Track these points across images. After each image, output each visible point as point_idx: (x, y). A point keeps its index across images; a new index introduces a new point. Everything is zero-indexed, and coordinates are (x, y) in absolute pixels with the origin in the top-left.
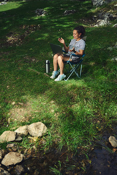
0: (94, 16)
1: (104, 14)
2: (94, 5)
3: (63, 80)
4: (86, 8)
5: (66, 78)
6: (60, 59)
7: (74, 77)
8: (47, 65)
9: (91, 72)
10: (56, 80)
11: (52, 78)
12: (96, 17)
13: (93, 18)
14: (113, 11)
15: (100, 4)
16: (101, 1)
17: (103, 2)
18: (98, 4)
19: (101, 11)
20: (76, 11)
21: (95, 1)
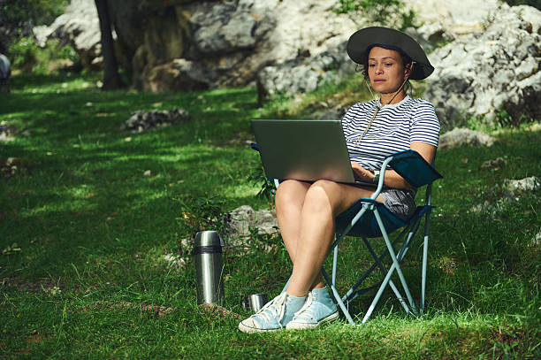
2: (272, 91)
15: (302, 86)
16: (307, 75)
17: (320, 78)
18: (291, 85)
19: (325, 105)
20: (187, 113)
21: (277, 74)
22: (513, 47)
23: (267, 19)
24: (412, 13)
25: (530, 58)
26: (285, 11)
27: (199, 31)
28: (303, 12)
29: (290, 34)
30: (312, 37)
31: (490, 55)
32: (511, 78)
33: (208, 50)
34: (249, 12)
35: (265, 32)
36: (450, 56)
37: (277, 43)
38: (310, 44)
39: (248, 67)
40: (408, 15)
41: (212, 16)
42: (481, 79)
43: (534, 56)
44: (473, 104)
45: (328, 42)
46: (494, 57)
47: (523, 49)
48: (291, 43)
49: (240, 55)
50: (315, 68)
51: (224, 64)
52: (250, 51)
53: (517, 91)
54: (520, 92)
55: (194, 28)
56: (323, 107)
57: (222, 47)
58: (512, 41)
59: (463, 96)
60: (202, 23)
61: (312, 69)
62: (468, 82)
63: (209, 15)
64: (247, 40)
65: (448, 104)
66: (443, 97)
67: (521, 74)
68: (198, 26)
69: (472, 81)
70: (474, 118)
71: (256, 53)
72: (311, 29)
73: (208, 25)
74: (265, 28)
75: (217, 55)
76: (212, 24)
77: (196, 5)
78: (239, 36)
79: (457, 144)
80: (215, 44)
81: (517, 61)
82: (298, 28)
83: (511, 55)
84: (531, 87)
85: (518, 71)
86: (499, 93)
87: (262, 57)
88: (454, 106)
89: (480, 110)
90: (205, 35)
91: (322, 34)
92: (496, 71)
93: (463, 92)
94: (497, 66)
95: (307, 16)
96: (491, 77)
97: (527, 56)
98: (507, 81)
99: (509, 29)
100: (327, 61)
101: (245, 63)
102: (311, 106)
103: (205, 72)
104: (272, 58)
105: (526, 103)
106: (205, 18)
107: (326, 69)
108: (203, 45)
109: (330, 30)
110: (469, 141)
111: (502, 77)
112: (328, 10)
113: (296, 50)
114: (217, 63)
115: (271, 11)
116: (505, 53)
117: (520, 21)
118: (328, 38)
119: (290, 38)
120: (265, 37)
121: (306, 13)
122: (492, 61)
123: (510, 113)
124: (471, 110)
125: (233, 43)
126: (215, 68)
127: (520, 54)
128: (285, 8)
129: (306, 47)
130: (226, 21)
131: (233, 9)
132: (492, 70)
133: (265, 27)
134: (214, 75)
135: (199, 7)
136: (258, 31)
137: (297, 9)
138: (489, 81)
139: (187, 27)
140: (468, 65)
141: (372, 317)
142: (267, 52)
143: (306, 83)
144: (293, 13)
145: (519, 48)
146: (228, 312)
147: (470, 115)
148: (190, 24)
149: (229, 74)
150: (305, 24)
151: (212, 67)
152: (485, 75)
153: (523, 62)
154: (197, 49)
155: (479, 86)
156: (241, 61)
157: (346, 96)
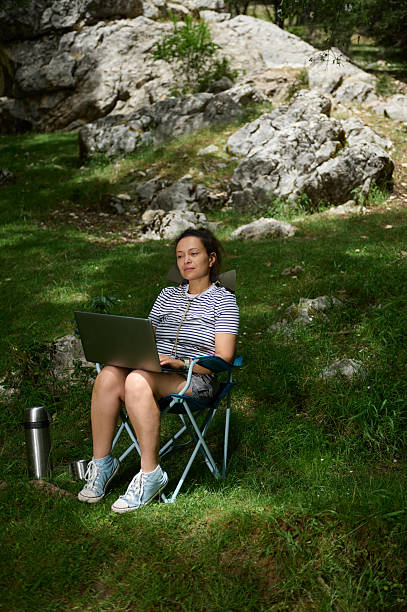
0: (120, 196)
1: (168, 185)
2: (93, 149)
3: (157, 499)
4: (56, 163)
5: (168, 489)
6: (138, 386)
7: (199, 477)
8: (35, 432)
9: (260, 445)
10: (121, 505)
11: (91, 501)
12: (128, 198)
13: (115, 203)
14: (201, 174)
15: (122, 146)
16: (126, 135)
17: (138, 139)
18: (112, 145)
19: (144, 174)
20: (11, 175)
21: (97, 132)
22: (314, 131)
23: (87, 59)
24: (225, 61)
25: (329, 142)
26: (105, 52)
27: (20, 71)
28: (121, 52)
29: (110, 75)
30: (131, 79)
31: (292, 138)
32: (312, 160)
33: (30, 89)
34: (69, 51)
35: (86, 72)
36: (258, 131)
37: (97, 84)
38: (129, 86)
39: (70, 106)
40: (221, 62)
41: (33, 55)
42: (285, 161)
43: (333, 140)
44: (278, 185)
45: (147, 84)
46: (297, 140)
47: (322, 133)
48: (111, 84)
49: (61, 95)
50: (134, 126)
51: (46, 103)
52: (71, 90)
53: (317, 175)
54: (319, 177)
55: (16, 66)
56: (142, 176)
57: (44, 86)
58: (313, 124)
59: (269, 177)
60: (23, 62)
61: (131, 129)
62: (274, 164)
63: (30, 54)
64: (68, 80)
65: (256, 185)
66: (251, 178)
67: (320, 157)
68: (20, 65)
69: (277, 164)
70: (278, 200)
71: (77, 92)
72: (130, 71)
73: (29, 65)
74: (86, 69)
75: (39, 94)
76: (34, 63)
77: (17, 43)
78: (59, 75)
79: (263, 235)
80: (38, 84)
81: (317, 144)
82: (118, 69)
83: (312, 138)
84: (328, 174)
85: (318, 154)
86: (301, 174)
87: (83, 98)
88: (261, 187)
89: (285, 191)
90: (27, 73)
91: (140, 76)
92: (298, 153)
93: (269, 174)
94: (300, 148)
95: (127, 57)
96: (294, 158)
97: (325, 141)
98: (309, 163)
99: (311, 106)
100: (145, 120)
101: (67, 102)
102: (130, 174)
103: (28, 111)
104: (93, 99)
105: (324, 188)
106: (26, 57)
107: (144, 128)
108: (25, 83)
109: (148, 72)
110: (273, 232)
111: (304, 159)
112: (146, 52)
113: (116, 91)
114: (39, 102)
115: (91, 52)
116: (307, 136)
117: (320, 100)
118: (147, 81)
119: (109, 78)
120: (86, 77)
121: (125, 54)
122: (295, 143)
123: (310, 196)
124: (276, 191)
125: (55, 83)
126: (37, 107)
127: (320, 138)
128: (105, 48)
129: (125, 89)
130: (47, 60)
131: (55, 48)
132: (295, 152)
133: (84, 67)
134: (37, 114)
135: (19, 45)
136: (78, 71)
137: (116, 50)
138: (293, 163)
139: (9, 66)
140: (274, 147)
141: (183, 490)
142: (87, 93)
143: (125, 144)
144: (112, 53)
145: (319, 132)
146: (57, 489)
147: (275, 196)
148: (11, 62)
149: (51, 112)
150: (125, 65)
151: (33, 106)
152: (288, 157)
153: (323, 146)
154: (19, 88)
155: (283, 168)
156: (63, 100)
157: (164, 166)
